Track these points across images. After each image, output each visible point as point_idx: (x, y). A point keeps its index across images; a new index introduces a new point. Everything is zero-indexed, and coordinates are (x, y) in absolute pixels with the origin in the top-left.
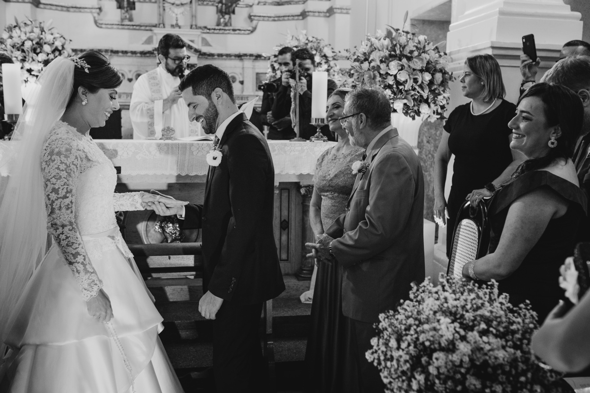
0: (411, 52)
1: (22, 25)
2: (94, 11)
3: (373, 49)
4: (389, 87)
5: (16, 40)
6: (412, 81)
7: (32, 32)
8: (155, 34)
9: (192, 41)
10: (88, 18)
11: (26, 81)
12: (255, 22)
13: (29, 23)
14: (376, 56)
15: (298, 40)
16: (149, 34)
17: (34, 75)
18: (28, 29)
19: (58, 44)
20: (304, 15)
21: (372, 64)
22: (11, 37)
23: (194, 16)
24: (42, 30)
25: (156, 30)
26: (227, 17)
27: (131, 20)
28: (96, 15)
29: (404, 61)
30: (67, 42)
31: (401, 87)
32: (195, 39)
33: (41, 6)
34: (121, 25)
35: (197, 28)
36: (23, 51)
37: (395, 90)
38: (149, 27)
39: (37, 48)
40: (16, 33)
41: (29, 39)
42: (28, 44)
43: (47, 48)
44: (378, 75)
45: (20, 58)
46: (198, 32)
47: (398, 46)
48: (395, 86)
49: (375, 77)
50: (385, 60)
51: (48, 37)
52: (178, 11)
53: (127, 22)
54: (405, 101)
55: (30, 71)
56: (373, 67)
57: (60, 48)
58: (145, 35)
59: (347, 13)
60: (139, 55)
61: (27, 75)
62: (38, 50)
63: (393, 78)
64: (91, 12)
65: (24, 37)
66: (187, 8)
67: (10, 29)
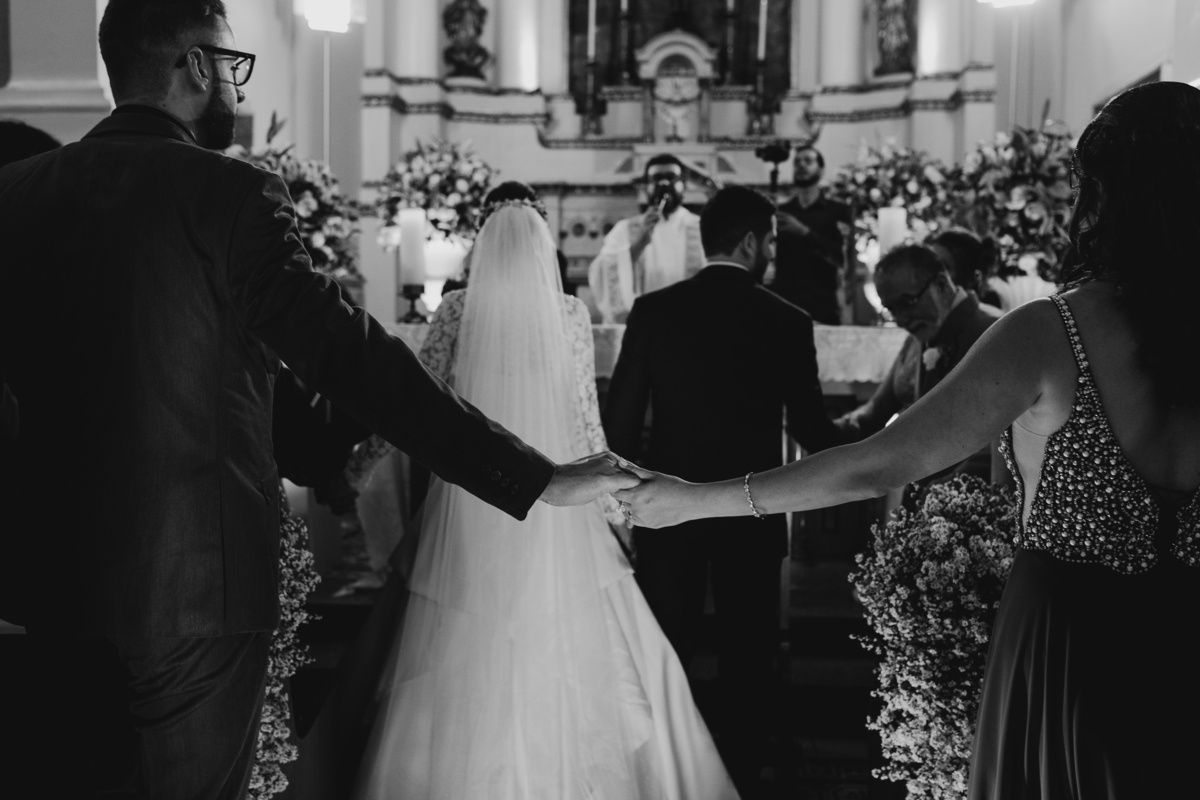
0: (1053, 169)
1: (426, 150)
2: (538, 120)
3: (985, 166)
4: (1011, 231)
5: (418, 175)
6: (1052, 220)
7: (440, 160)
8: (638, 155)
9: (701, 165)
10: (528, 133)
11: (429, 239)
12: (816, 126)
13: (436, 146)
14: (989, 178)
15: (879, 156)
16: (625, 155)
17: (441, 230)
18: (435, 157)
19: (479, 178)
20: (907, 109)
21: (983, 193)
22: (410, 170)
23: (704, 121)
24: (456, 157)
25: (640, 148)
26: (765, 119)
27: (598, 131)
28: (541, 127)
29: (1040, 185)
30: (493, 175)
31: (1032, 231)
32: (706, 160)
33: (456, 117)
34: (581, 142)
35: (710, 139)
36: (427, 191)
37: (1022, 236)
38: (626, 143)
39: (448, 185)
40: (418, 163)
41: (436, 172)
42: (435, 180)
43: (462, 185)
44: (991, 212)
45: (422, 202)
46: (709, 148)
47: (1029, 160)
48: (1020, 230)
49: (985, 215)
50: (1005, 186)
51: (465, 168)
52: (677, 113)
53: (591, 137)
54: (1041, 255)
55: (435, 222)
56: (983, 198)
57: (481, 184)
58: (619, 157)
59: (989, 100)
60: (608, 192)
61: (431, 227)
62: (449, 189)
63: (1015, 216)
64: (534, 123)
65: (428, 170)
66: (693, 107)
67: (409, 158)
